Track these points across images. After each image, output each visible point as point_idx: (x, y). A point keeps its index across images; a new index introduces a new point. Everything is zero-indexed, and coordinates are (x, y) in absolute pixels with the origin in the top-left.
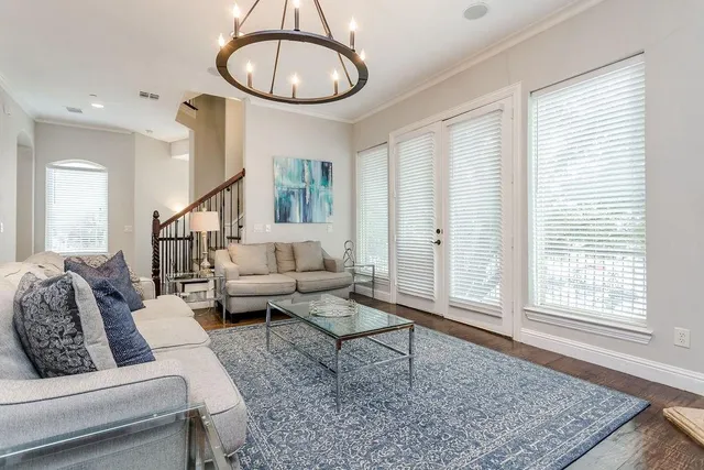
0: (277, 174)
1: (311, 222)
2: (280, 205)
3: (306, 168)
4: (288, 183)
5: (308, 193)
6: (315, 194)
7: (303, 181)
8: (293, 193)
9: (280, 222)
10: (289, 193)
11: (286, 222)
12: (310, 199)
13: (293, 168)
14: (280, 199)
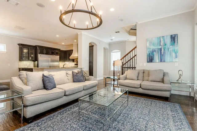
0: (148, 45)
1: (164, 62)
2: (149, 56)
3: (162, 39)
4: (152, 47)
5: (163, 50)
6: (166, 50)
7: (160, 45)
8: (155, 51)
9: (149, 62)
10: (153, 51)
11: (151, 62)
12: (164, 52)
13: (155, 41)
14: (149, 54)
